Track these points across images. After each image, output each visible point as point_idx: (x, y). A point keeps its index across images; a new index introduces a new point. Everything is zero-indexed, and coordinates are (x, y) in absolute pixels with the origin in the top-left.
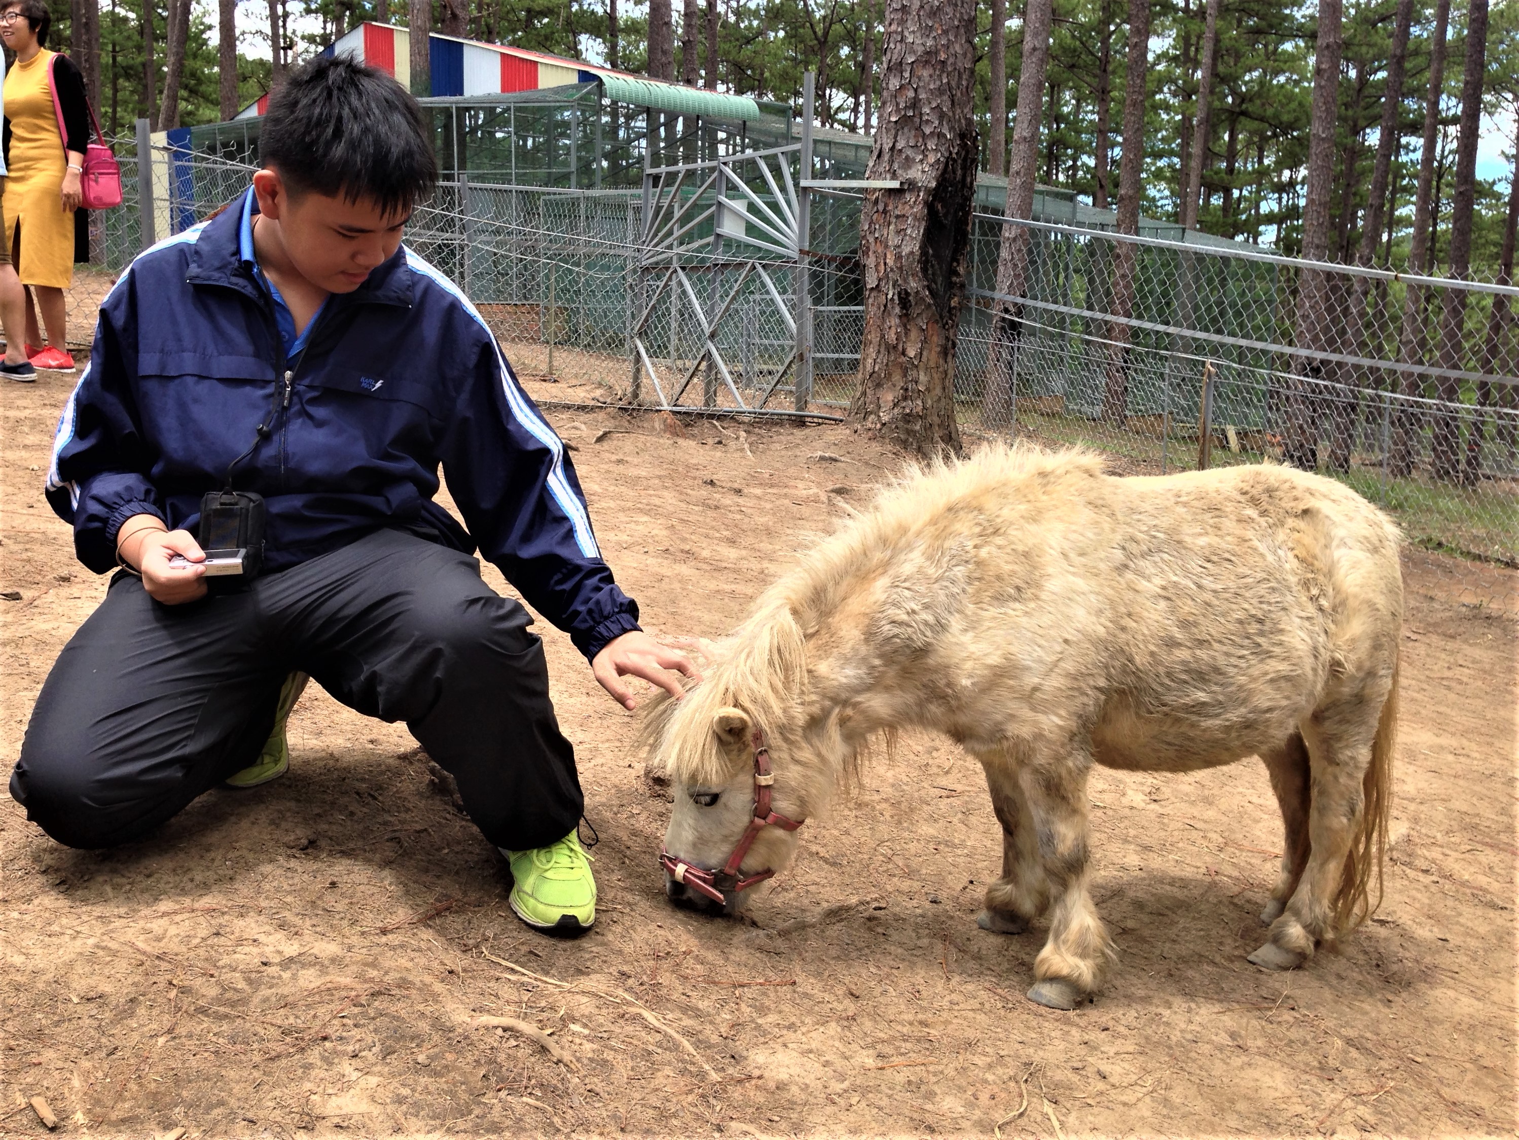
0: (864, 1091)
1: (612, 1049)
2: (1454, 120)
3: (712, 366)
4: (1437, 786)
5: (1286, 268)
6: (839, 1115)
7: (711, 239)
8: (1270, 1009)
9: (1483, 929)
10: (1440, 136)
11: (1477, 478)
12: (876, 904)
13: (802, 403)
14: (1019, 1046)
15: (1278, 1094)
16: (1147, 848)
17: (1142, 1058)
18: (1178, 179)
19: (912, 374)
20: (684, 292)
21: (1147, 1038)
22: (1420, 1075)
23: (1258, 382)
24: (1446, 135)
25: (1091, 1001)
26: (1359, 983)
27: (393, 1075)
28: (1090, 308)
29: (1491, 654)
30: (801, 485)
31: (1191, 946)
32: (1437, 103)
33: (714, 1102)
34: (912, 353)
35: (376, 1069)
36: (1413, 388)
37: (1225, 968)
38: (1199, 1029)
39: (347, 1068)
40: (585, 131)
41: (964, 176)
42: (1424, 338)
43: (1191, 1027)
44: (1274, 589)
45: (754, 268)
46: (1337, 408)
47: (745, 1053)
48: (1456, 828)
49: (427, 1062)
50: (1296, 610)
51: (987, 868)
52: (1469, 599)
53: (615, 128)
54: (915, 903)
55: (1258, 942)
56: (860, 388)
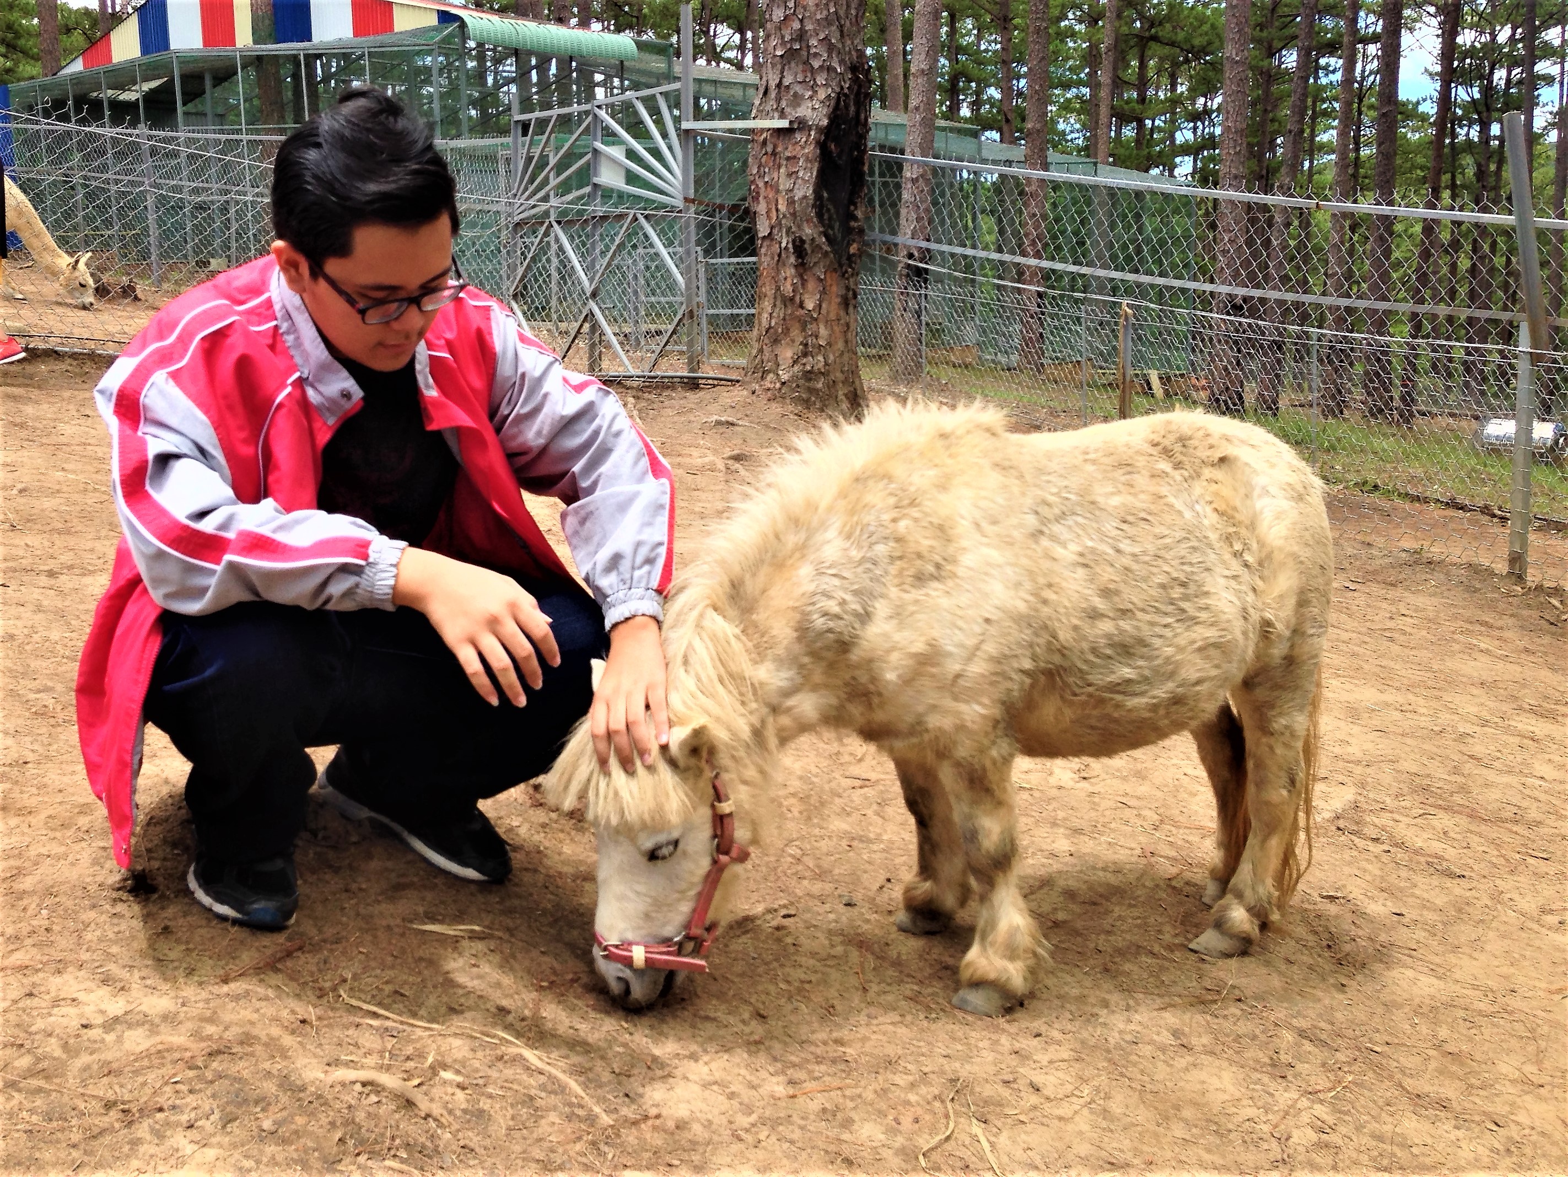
0: (774, 1123)
1: (490, 1096)
2: (1375, 38)
3: (595, 327)
4: (1385, 746)
5: (1203, 200)
6: (747, 1154)
7: (587, 189)
8: (1215, 1002)
9: (1440, 901)
10: (1360, 56)
11: (1412, 415)
12: (784, 912)
13: (694, 363)
14: (944, 1061)
15: (1227, 1097)
16: (1078, 831)
17: (1077, 1066)
18: (1088, 109)
19: (811, 328)
20: (561, 249)
21: (1083, 1042)
22: (1380, 1066)
23: (1178, 323)
24: (1365, 55)
25: (1022, 1005)
26: (1310, 967)
27: (234, 1146)
28: (1000, 250)
29: (1435, 601)
30: (695, 453)
31: (1128, 937)
32: (1355, 21)
33: (606, 1149)
34: (810, 305)
35: (214, 1140)
36: (1340, 322)
37: (1165, 958)
38: (1139, 1028)
39: (181, 1140)
40: (449, 77)
41: (858, 113)
42: (1350, 269)
43: (1132, 1027)
44: (1194, 549)
45: (635, 219)
46: (1262, 346)
47: (641, 1090)
48: (1406, 790)
49: (273, 1129)
50: (1220, 570)
51: (904, 864)
52: (1408, 544)
53: (480, 75)
54: (827, 907)
55: (1199, 929)
56: (756, 346)
